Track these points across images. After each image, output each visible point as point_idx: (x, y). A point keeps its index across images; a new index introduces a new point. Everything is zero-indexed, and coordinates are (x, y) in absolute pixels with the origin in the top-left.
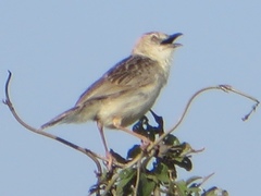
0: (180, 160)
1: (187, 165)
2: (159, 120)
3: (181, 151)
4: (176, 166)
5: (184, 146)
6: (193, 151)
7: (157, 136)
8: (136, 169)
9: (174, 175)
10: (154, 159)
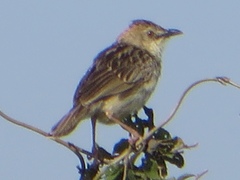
0: (171, 156)
1: (179, 161)
2: (149, 112)
3: (172, 147)
4: (167, 163)
5: (175, 141)
6: (186, 147)
7: (146, 130)
8: (123, 166)
9: (165, 172)
10: (143, 155)
